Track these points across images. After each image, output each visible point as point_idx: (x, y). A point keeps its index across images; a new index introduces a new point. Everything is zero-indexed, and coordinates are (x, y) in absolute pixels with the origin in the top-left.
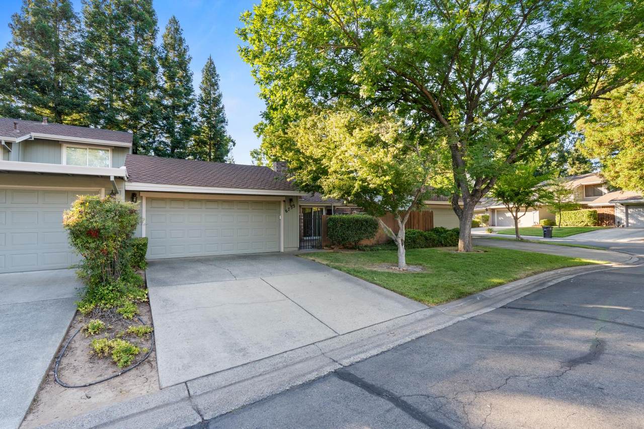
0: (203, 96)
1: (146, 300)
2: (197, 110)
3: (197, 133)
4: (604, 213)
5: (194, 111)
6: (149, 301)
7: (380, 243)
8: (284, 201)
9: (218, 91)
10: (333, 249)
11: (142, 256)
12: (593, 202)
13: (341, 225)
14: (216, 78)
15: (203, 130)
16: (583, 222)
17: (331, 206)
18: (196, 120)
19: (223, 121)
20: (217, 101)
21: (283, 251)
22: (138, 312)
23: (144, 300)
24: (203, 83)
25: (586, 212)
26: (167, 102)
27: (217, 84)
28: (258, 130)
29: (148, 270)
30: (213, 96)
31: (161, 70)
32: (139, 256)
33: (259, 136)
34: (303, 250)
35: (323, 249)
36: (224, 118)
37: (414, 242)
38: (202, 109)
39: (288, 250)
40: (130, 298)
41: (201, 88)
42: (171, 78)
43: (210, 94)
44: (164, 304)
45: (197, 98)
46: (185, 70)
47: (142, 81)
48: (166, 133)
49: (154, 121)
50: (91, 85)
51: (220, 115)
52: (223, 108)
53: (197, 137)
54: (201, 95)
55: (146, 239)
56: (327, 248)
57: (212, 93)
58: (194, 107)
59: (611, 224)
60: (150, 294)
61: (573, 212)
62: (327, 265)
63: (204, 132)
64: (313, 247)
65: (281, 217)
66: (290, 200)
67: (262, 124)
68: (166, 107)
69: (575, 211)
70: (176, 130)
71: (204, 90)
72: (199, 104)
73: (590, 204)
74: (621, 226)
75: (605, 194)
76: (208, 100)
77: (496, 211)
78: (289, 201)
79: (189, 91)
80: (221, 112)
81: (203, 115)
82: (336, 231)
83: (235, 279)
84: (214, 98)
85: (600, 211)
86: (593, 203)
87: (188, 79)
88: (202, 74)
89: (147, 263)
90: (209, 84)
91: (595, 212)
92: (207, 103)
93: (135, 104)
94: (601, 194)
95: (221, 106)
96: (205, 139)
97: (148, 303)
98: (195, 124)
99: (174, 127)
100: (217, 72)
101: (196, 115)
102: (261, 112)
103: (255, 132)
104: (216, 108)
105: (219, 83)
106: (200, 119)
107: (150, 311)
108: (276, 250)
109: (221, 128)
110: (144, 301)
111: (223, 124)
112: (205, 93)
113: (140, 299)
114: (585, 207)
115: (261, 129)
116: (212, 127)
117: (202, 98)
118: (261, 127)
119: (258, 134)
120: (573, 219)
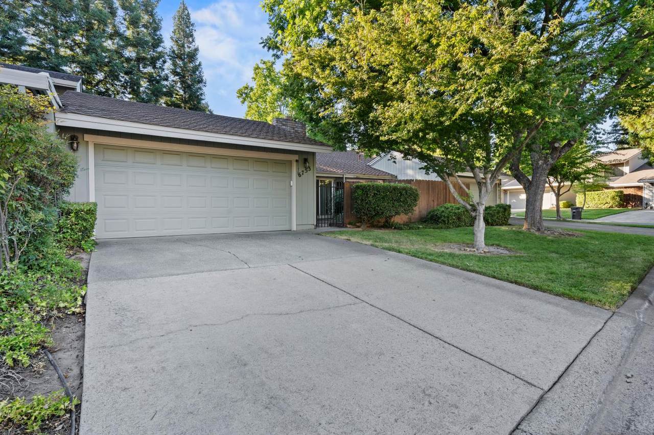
0: (175, 49)
1: (78, 310)
2: (169, 65)
3: (169, 94)
4: (630, 194)
5: (164, 67)
6: (85, 313)
7: (413, 221)
8: (297, 161)
9: (193, 44)
10: (359, 227)
11: (86, 232)
12: (615, 182)
13: (375, 194)
14: (191, 28)
15: (176, 92)
16: (607, 203)
17: (343, 178)
18: (166, 79)
19: (200, 81)
20: (192, 56)
21: (295, 229)
22: (50, 342)
23: (73, 309)
24: (174, 32)
25: (611, 193)
26: (130, 53)
27: (192, 36)
28: (242, 95)
29: (96, 253)
30: (187, 50)
31: (120, 13)
32: (80, 230)
33: (243, 102)
34: (321, 228)
35: (346, 227)
36: (201, 77)
37: (459, 219)
38: (175, 64)
39: (300, 228)
40: (38, 309)
41: (172, 38)
42: (134, 22)
43: (183, 46)
44: (118, 318)
45: (167, 51)
46: (152, 15)
47: (96, 22)
48: (129, 93)
49: (113, 75)
50: (28, 23)
51: (197, 73)
52: (200, 65)
53: (169, 99)
54: (172, 47)
55: (95, 204)
56: (350, 226)
57: (186, 45)
58: (164, 62)
59: (638, 206)
60: (88, 296)
61: (596, 192)
62: (372, 245)
63: (177, 94)
64: (331, 225)
65: (293, 183)
66: (306, 159)
67: (247, 88)
68: (128, 60)
69: (599, 192)
70: (141, 89)
71: (177, 42)
72: (170, 59)
73: (611, 184)
74: (649, 208)
75: (626, 174)
76: (182, 54)
77: (508, 192)
78: (303, 161)
79: (158, 42)
80: (197, 69)
81: (175, 73)
82: (367, 203)
83: (246, 266)
84: (189, 52)
85: (626, 192)
86: (615, 184)
87: (155, 27)
88: (173, 21)
89: (96, 244)
90: (182, 33)
91: (622, 192)
92: (181, 58)
93: (86, 52)
94: (622, 174)
95: (197, 64)
96: (178, 102)
97: (82, 316)
98: (165, 83)
99: (139, 86)
100: (192, 20)
101: (166, 72)
102: (262, 38)
103: (239, 97)
104: (191, 65)
105: (195, 34)
106: (172, 78)
107: (82, 337)
108: (286, 228)
109: (197, 90)
110: (74, 313)
111: (200, 85)
112: (178, 45)
113: (65, 308)
114: (608, 188)
115: (246, 94)
116: (187, 87)
117: (174, 52)
118: (246, 91)
119: (242, 100)
120: (597, 200)
